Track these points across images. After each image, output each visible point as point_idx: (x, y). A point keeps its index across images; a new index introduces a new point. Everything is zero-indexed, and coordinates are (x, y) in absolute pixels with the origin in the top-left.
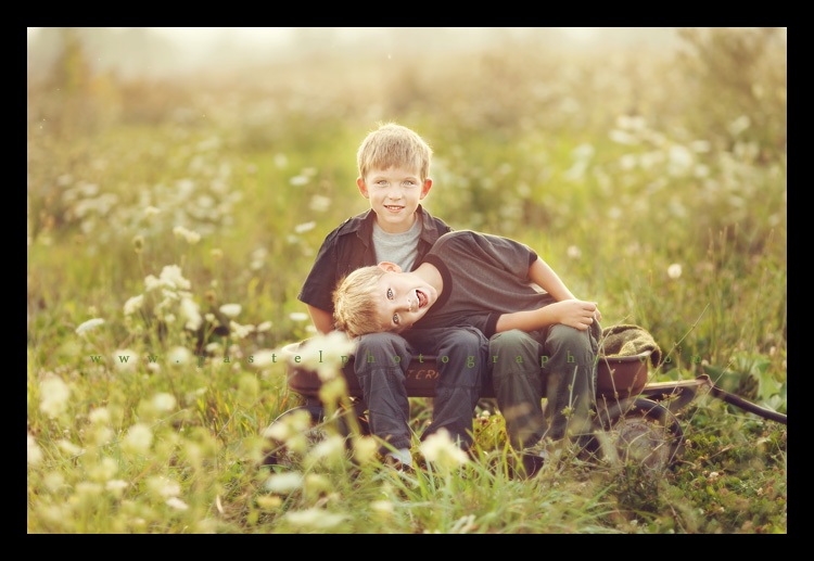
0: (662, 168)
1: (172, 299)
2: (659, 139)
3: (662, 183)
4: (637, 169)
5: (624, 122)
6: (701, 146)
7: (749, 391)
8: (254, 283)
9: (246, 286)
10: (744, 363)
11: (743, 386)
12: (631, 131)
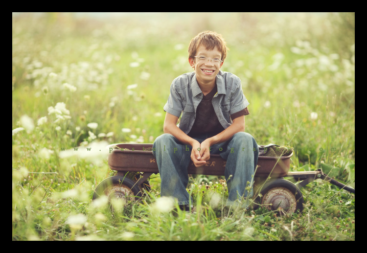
0: (316, 66)
1: (61, 119)
2: (316, 52)
3: (315, 73)
4: (305, 66)
5: (300, 43)
6: (335, 56)
7: (343, 177)
8: (109, 113)
9: (105, 114)
10: (342, 163)
11: (341, 175)
12: (303, 48)
